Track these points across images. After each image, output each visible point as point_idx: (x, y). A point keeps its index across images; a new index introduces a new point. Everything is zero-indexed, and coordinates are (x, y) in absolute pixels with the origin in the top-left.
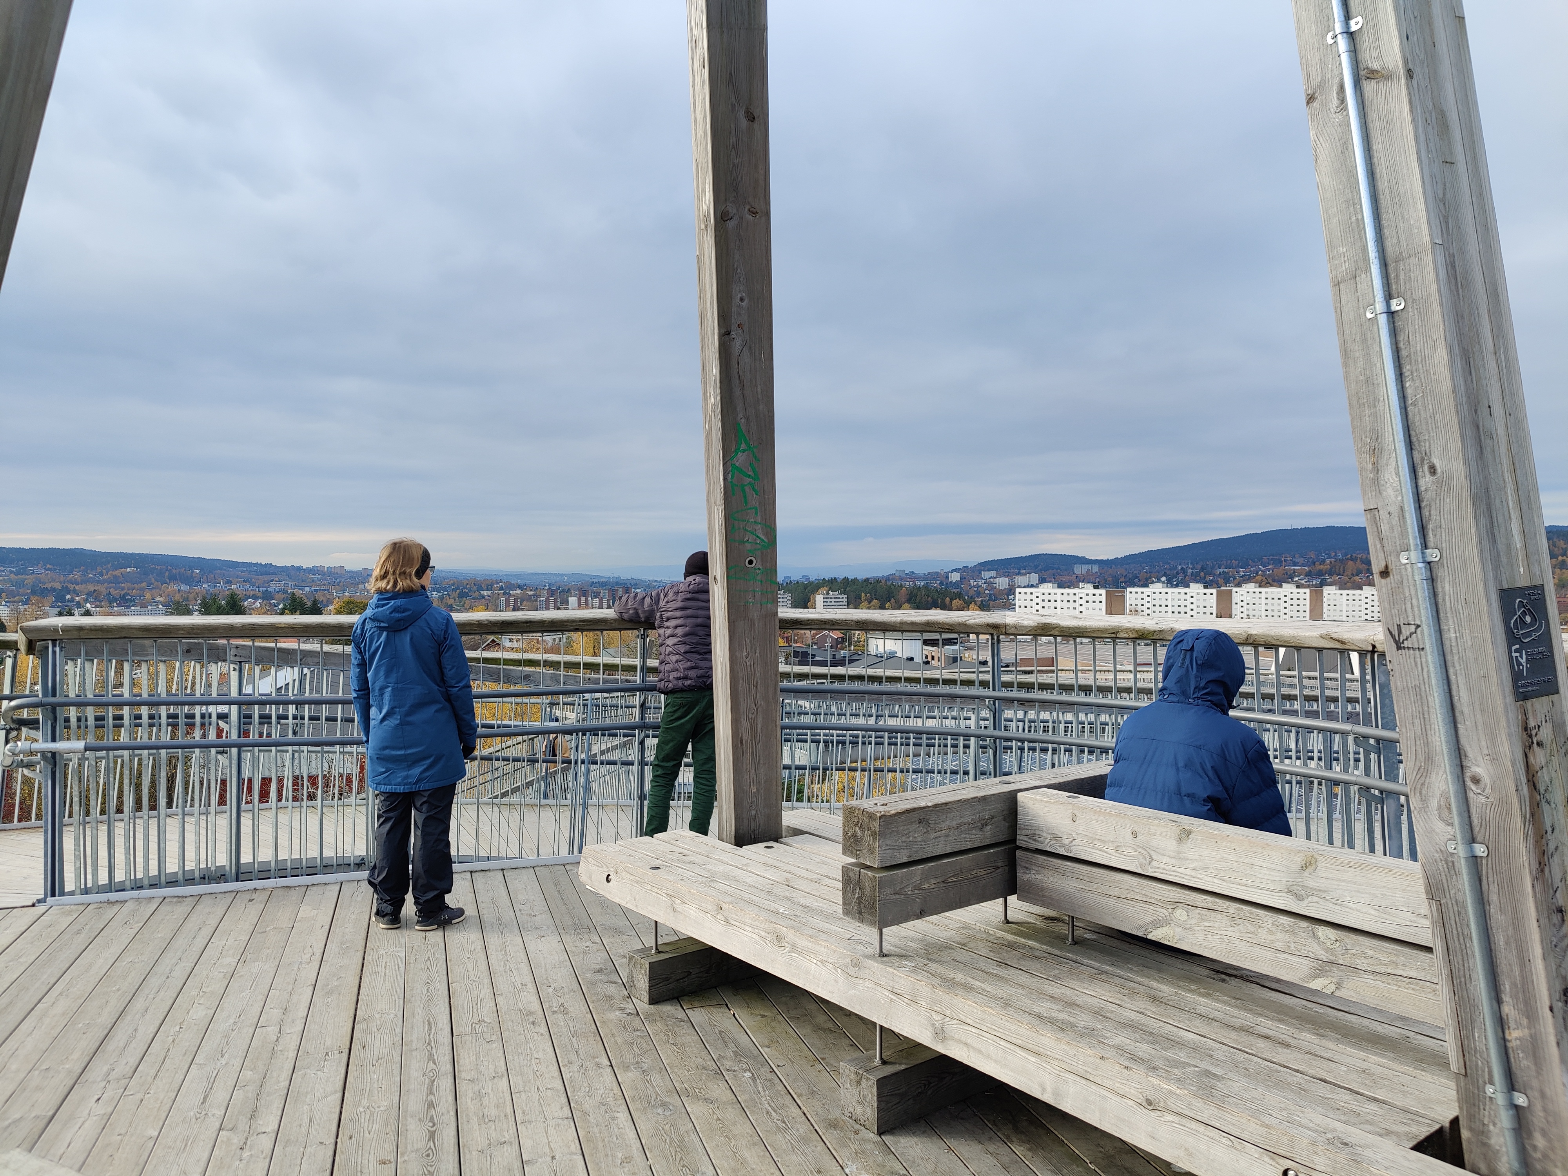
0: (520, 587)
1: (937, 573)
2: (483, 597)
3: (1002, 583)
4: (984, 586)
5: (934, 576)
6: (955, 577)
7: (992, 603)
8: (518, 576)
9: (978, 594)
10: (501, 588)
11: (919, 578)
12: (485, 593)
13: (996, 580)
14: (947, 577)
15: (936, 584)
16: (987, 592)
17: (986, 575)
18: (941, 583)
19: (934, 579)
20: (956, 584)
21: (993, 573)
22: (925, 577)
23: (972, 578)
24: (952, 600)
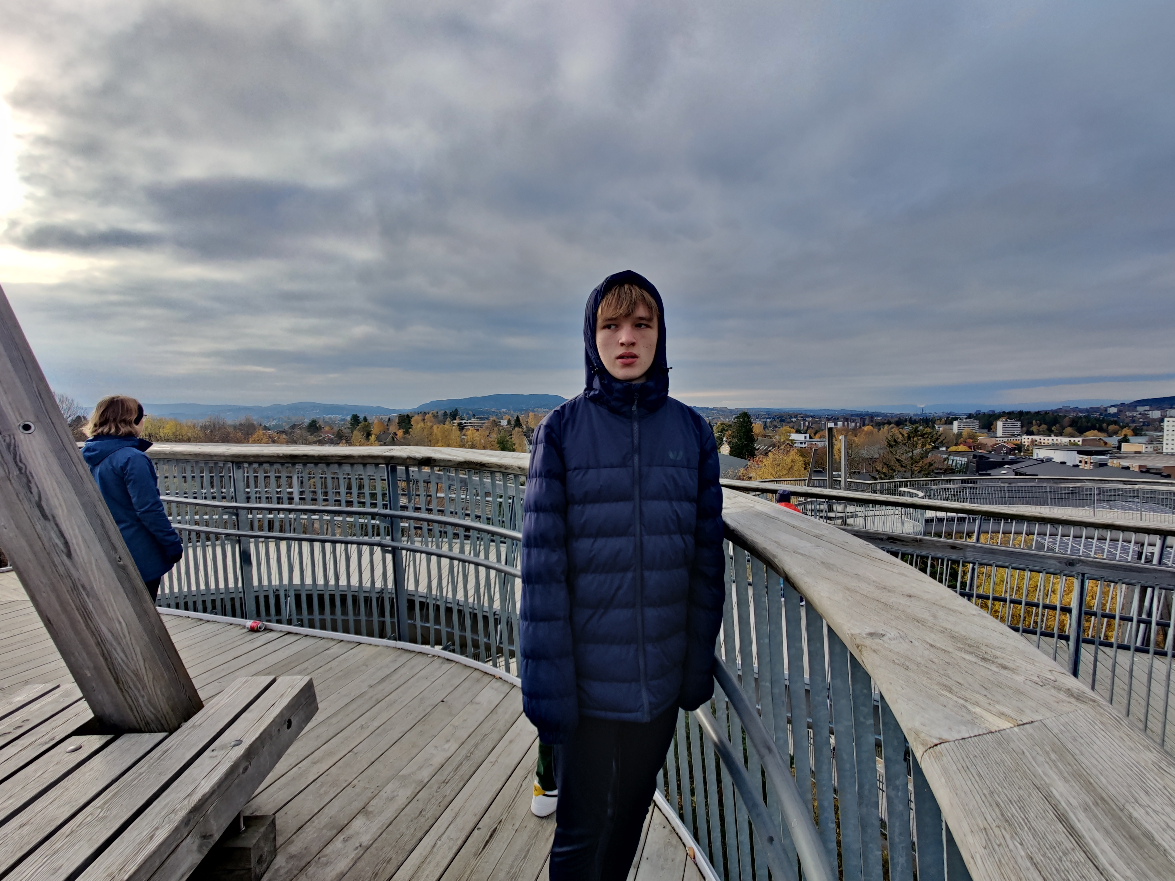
0: (812, 417)
1: (1098, 408)
2: (792, 421)
3: (1156, 414)
4: (1139, 416)
5: (1095, 410)
6: (1114, 410)
7: (1145, 428)
8: (811, 411)
9: (1133, 421)
10: (802, 417)
11: (1081, 411)
12: (793, 419)
13: (1150, 412)
14: (1106, 410)
15: (1097, 415)
16: (1141, 420)
17: (1140, 409)
18: (1101, 414)
19: (1095, 412)
20: (1114, 415)
21: (1147, 408)
22: (1087, 410)
23: (1129, 411)
24: (1108, 425)
